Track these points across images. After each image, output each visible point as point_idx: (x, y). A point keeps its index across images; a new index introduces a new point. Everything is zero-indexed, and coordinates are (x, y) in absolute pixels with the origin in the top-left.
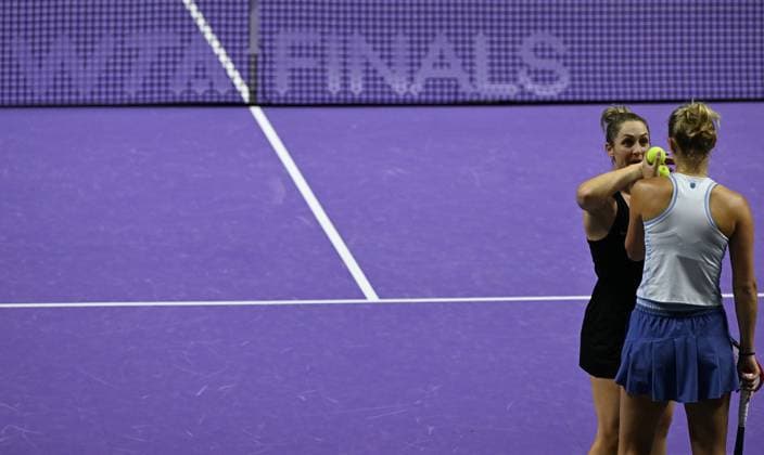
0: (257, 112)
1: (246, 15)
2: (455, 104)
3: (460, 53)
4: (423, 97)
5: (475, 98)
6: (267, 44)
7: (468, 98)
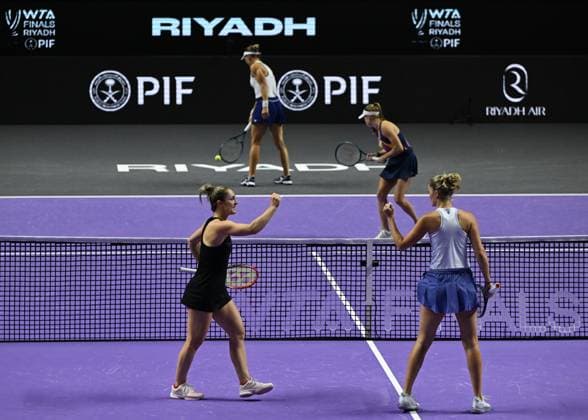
0: (371, 343)
1: (363, 278)
2: (505, 339)
3: (508, 305)
4: (483, 334)
5: (518, 335)
6: (378, 298)
7: (513, 334)
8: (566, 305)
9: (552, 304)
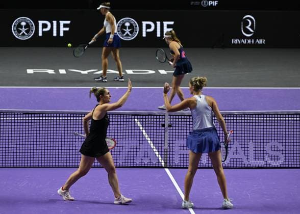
0: (167, 170)
2: (242, 168)
3: (243, 149)
4: (229, 165)
5: (249, 166)
6: (171, 145)
7: (246, 166)
8: (276, 149)
9: (268, 149)
